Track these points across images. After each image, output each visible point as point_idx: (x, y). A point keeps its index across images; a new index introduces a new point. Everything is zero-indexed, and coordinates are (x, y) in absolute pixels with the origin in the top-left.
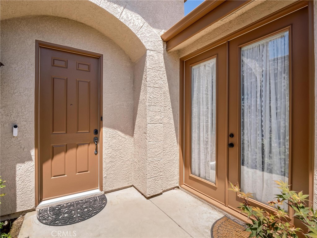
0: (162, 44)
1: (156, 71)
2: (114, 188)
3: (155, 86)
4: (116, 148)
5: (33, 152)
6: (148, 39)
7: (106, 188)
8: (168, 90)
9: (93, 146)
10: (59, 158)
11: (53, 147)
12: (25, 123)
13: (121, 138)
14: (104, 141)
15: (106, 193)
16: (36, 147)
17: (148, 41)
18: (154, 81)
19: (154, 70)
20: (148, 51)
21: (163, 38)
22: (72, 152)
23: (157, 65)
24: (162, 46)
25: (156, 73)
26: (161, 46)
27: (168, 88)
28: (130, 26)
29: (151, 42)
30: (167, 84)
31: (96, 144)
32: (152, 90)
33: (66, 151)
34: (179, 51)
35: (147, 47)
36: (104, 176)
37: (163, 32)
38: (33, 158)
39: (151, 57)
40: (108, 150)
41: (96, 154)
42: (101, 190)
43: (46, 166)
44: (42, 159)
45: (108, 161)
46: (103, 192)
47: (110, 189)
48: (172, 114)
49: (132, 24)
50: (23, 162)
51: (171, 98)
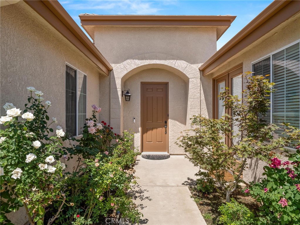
0: (199, 73)
1: (195, 89)
2: (175, 153)
3: (194, 97)
4: (176, 132)
5: (140, 129)
6: (190, 72)
7: (171, 152)
8: (204, 98)
9: (164, 129)
10: (149, 133)
11: (147, 129)
12: (137, 117)
13: (178, 126)
14: (169, 127)
15: (170, 155)
16: (141, 127)
17: (190, 74)
18: (194, 95)
19: (194, 89)
20: (190, 79)
21: (200, 69)
22: (155, 131)
23: (196, 86)
24: (200, 74)
25: (195, 90)
26: (198, 74)
27: (204, 97)
28: (180, 69)
29: (192, 73)
30: (203, 95)
31: (166, 129)
32: (192, 100)
33: (152, 130)
34: (212, 74)
35: (189, 77)
36: (169, 146)
37: (200, 65)
38: (140, 132)
39: (192, 82)
40: (172, 132)
41: (166, 134)
42: (168, 153)
43: (145, 135)
44: (143, 132)
45: (171, 138)
46: (169, 154)
47: (173, 153)
48: (207, 113)
49: (181, 68)
50: (136, 133)
51: (206, 103)
